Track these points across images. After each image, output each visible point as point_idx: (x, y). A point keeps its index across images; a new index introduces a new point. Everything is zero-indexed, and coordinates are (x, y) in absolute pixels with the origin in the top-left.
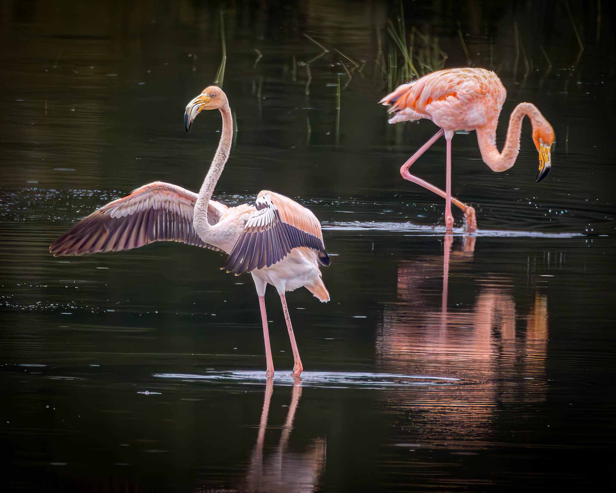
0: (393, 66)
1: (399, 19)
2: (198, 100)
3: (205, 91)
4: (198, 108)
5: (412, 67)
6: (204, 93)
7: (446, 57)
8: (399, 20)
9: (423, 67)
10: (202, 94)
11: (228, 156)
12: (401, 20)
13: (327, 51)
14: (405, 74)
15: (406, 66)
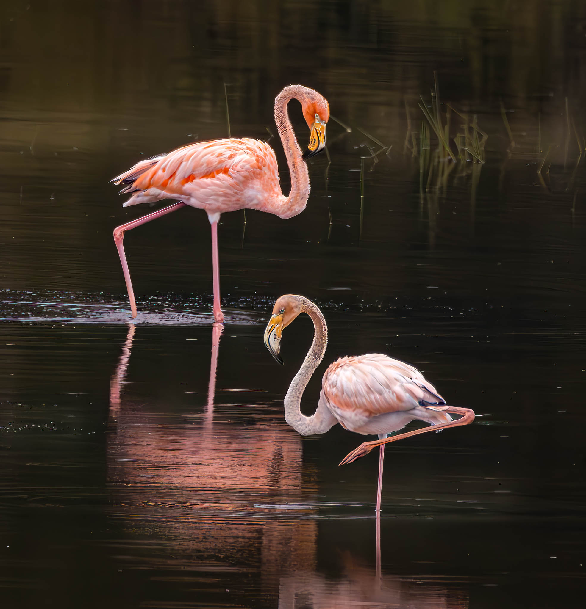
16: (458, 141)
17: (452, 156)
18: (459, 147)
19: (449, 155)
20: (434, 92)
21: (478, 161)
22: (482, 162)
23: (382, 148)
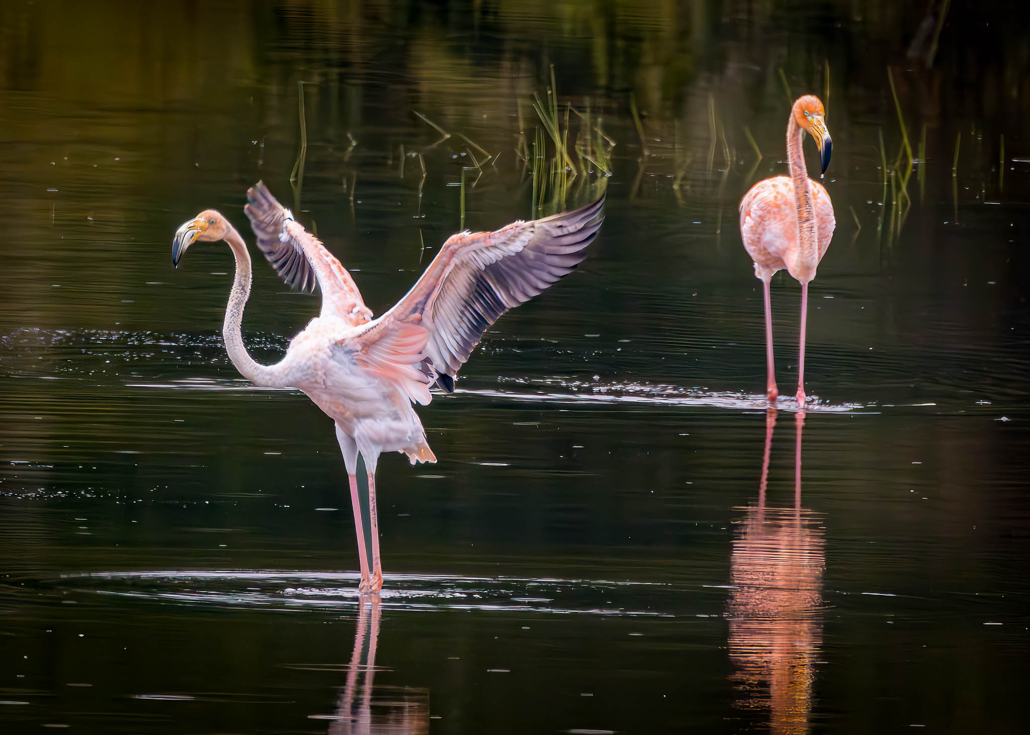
0: (540, 156)
1: (550, 90)
2: (192, 225)
3: (203, 215)
4: (193, 235)
5: (566, 158)
6: (201, 217)
7: (613, 144)
8: (549, 92)
9: (581, 158)
10: (197, 219)
11: (248, 292)
12: (552, 92)
13: (448, 136)
14: (556, 168)
15: (558, 156)
16: (579, 149)
17: (572, 167)
18: (581, 155)
19: (568, 165)
20: (551, 89)
21: (603, 174)
22: (609, 175)
23: (487, 157)
